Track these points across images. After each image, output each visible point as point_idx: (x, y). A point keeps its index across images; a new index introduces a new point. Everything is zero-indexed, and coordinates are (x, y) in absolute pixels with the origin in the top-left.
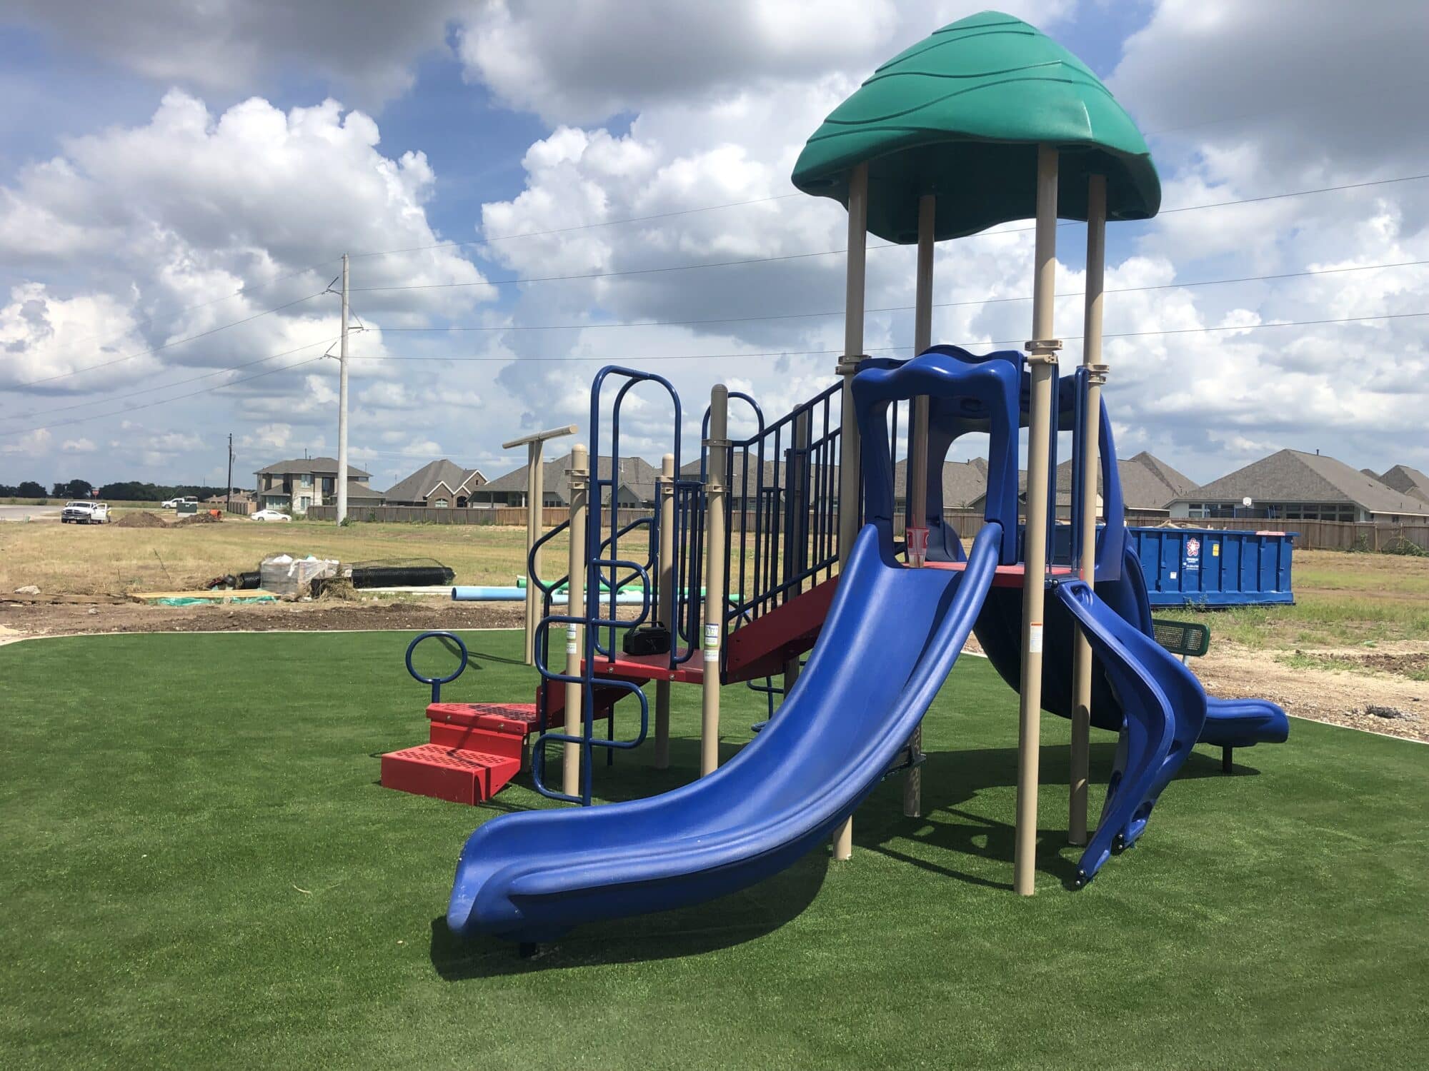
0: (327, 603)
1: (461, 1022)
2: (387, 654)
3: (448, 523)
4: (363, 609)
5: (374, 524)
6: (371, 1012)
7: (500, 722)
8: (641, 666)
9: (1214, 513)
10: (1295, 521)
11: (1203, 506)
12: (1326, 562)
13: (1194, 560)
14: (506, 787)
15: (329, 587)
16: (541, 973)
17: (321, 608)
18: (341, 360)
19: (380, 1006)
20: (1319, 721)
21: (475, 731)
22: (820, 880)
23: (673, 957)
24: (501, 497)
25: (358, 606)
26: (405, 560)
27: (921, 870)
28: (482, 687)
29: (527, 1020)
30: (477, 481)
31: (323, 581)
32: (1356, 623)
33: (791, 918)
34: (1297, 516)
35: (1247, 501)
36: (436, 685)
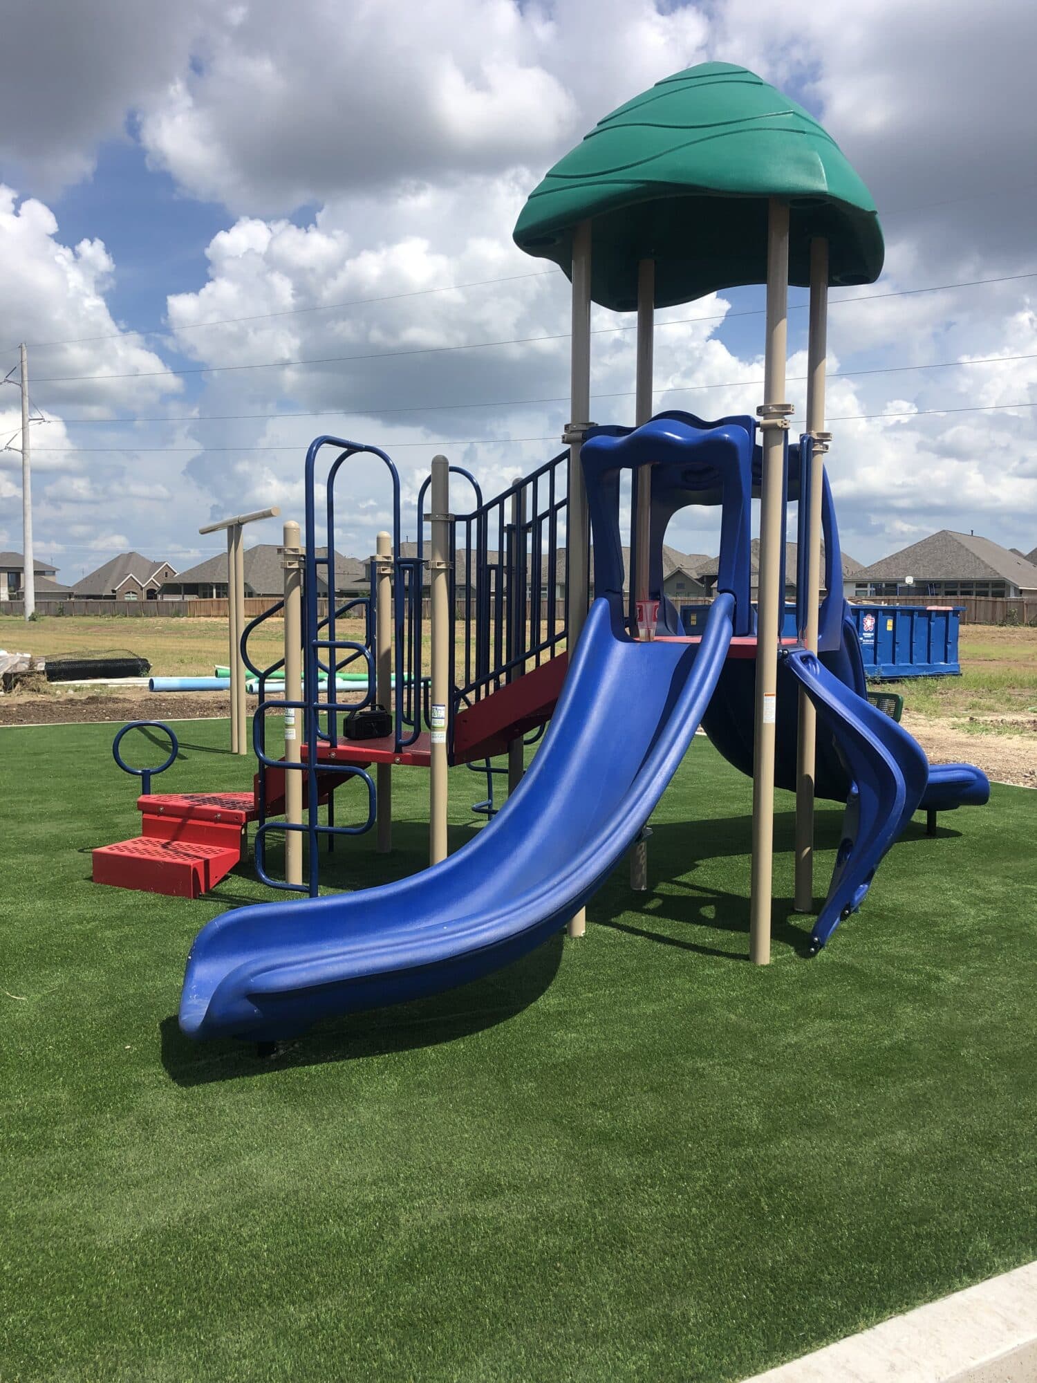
0: (20, 697)
1: (202, 1131)
2: (87, 747)
3: (138, 616)
4: (58, 702)
5: (63, 618)
6: (101, 1126)
7: (216, 812)
8: (364, 750)
9: (878, 592)
10: (953, 597)
11: (869, 585)
12: (981, 635)
13: (870, 635)
14: (226, 878)
15: (21, 681)
16: (283, 1072)
17: (14, 703)
18: (23, 452)
19: (111, 1119)
20: (1003, 783)
21: (191, 822)
22: (557, 959)
23: (418, 1048)
24: (191, 589)
25: (53, 699)
26: (98, 652)
27: (656, 943)
28: (190, 777)
29: (273, 1124)
30: (166, 573)
31: (15, 674)
32: (1017, 691)
33: (535, 999)
34: (954, 593)
35: (909, 580)
36: (146, 776)
